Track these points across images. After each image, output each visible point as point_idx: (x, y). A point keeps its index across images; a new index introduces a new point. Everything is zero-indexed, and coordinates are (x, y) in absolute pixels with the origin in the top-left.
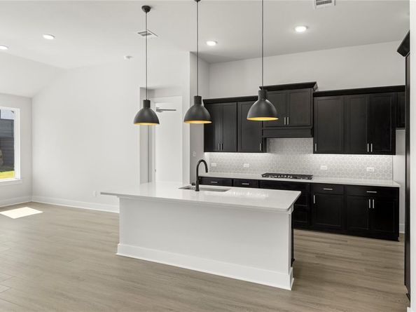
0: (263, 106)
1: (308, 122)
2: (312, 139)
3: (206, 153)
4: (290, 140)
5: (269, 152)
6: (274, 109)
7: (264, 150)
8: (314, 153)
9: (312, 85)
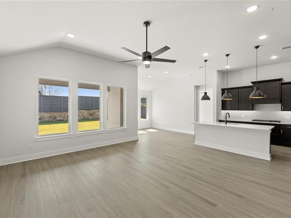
0: (257, 93)
1: (278, 97)
2: (280, 104)
3: (223, 111)
4: (267, 105)
5: (255, 110)
6: (262, 93)
7: (253, 109)
8: (282, 110)
9: (280, 80)
